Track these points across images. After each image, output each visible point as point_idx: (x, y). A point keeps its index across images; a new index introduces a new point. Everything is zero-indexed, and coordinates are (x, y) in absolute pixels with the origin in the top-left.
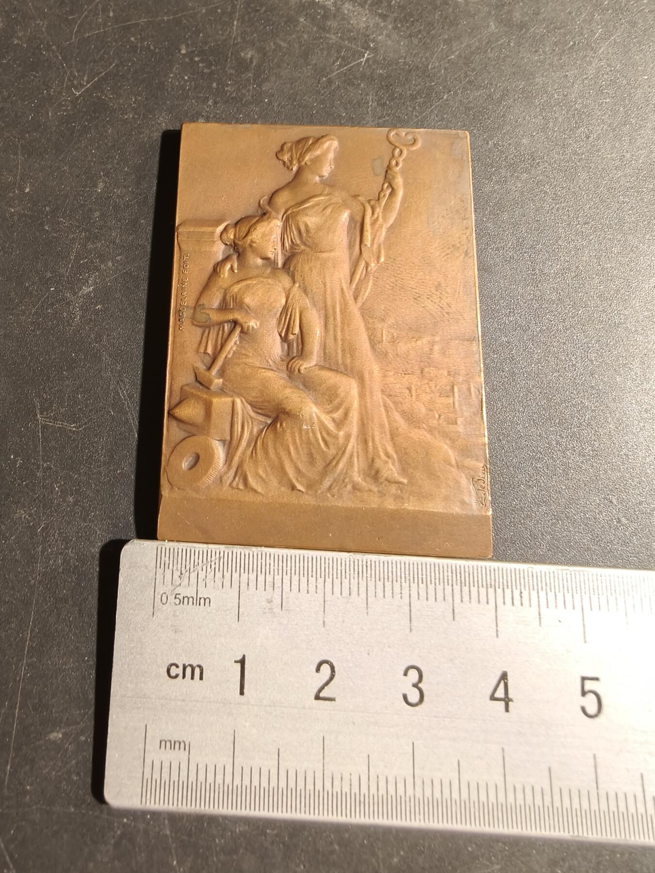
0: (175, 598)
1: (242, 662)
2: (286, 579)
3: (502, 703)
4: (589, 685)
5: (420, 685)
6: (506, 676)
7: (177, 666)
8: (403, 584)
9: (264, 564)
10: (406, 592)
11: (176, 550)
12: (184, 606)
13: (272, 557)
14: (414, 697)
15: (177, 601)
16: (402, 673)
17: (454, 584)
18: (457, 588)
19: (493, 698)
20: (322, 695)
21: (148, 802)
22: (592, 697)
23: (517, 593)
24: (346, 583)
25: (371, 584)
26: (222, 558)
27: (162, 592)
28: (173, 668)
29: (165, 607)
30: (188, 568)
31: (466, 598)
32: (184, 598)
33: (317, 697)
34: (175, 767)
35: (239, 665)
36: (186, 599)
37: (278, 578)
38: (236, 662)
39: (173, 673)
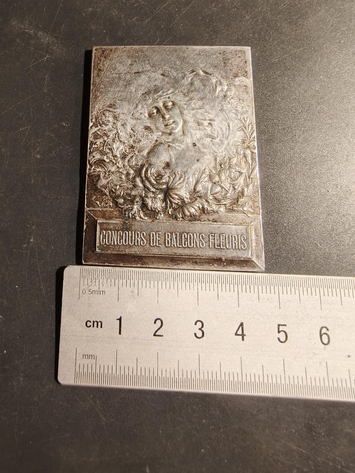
0: (89, 291)
1: (120, 319)
2: (140, 282)
3: (241, 337)
4: (281, 328)
5: (202, 329)
6: (243, 324)
7: (90, 322)
8: (195, 283)
9: (130, 275)
10: (196, 288)
11: (89, 270)
12: (93, 295)
13: (133, 272)
14: (200, 334)
15: (90, 293)
16: (194, 324)
17: (218, 283)
18: (220, 285)
19: (236, 334)
20: (157, 334)
21: (78, 382)
22: (283, 334)
23: (248, 287)
24: (168, 283)
25: (180, 284)
26: (110, 273)
27: (83, 289)
28: (88, 322)
29: (84, 295)
30: (95, 278)
31: (224, 290)
32: (93, 291)
33: (155, 335)
34: (90, 366)
35: (118, 321)
36: (94, 292)
37: (136, 281)
38: (117, 319)
39: (88, 325)
